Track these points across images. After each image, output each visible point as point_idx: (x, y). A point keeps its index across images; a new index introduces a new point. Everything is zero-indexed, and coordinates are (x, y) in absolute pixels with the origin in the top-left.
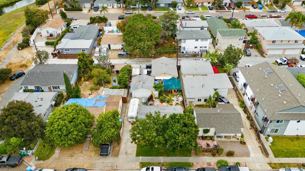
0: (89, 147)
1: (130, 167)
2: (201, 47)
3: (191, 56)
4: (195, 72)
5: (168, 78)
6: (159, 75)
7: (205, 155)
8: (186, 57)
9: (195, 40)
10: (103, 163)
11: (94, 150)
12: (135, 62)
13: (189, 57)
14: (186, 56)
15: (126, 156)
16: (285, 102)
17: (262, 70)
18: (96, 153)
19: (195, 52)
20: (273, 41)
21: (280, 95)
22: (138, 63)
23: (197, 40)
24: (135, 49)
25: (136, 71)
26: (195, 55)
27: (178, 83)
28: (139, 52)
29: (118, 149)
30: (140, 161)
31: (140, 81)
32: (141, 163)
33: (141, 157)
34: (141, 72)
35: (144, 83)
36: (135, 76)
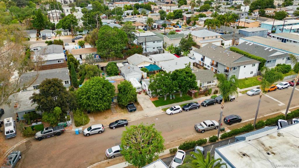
0: (116, 111)
4: (164, 59)
5: (148, 65)
6: (139, 64)
7: (201, 97)
9: (152, 42)
10: (134, 115)
11: (122, 111)
15: (149, 109)
16: (234, 57)
17: (210, 48)
18: (124, 112)
20: (203, 38)
21: (229, 55)
23: (154, 42)
24: (110, 52)
25: (120, 65)
26: (155, 53)
27: (157, 67)
28: (114, 54)
29: (140, 107)
30: (161, 108)
31: (129, 68)
32: (162, 109)
33: (160, 107)
34: (123, 65)
35: (133, 68)
36: (121, 67)
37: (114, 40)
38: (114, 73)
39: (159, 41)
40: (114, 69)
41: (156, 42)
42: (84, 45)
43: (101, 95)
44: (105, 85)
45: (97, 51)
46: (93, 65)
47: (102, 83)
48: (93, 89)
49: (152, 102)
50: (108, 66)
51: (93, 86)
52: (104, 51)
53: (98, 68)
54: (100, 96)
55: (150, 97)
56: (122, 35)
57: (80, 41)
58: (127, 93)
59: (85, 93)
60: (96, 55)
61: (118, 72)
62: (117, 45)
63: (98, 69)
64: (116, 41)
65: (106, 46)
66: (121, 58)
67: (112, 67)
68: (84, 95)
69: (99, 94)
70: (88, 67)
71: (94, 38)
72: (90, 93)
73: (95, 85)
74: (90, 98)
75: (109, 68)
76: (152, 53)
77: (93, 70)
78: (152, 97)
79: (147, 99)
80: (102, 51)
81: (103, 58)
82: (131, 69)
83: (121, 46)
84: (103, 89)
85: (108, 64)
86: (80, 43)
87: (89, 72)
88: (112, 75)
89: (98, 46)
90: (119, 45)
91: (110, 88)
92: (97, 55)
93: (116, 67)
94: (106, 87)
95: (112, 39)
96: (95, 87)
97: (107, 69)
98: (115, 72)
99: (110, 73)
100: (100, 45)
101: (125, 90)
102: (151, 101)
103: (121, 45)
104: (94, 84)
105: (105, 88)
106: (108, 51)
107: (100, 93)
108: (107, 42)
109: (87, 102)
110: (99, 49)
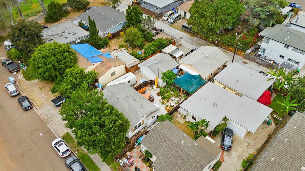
1: (57, 130)
2: (289, 60)
3: (264, 64)
5: (193, 73)
6: (185, 64)
8: (258, 63)
9: (284, 45)
10: (48, 110)
12: (191, 41)
13: (261, 65)
14: (258, 61)
19: (274, 62)
22: (194, 43)
23: (287, 46)
25: (170, 48)
31: (156, 60)
34: (174, 51)
35: (157, 63)
39: (299, 51)
41: (291, 49)
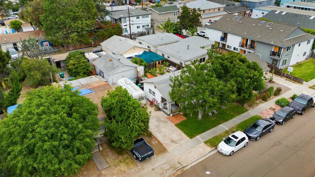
0: (107, 162)
1: (199, 155)
2: (143, 26)
4: (163, 42)
6: (125, 52)
11: (120, 161)
15: (178, 145)
16: (282, 31)
17: (231, 20)
18: (127, 164)
20: (203, 10)
21: (271, 28)
24: (68, 34)
25: (90, 55)
26: (142, 34)
27: (156, 55)
28: (76, 37)
29: (156, 142)
30: (202, 141)
31: (111, 61)
32: (206, 142)
33: (198, 137)
34: (97, 55)
35: (119, 60)
36: (94, 60)
37: (74, 13)
38: (83, 71)
39: (145, 16)
40: (82, 64)
41: (141, 17)
42: (21, 27)
43: (65, 136)
44: (74, 108)
45: (45, 35)
46: (40, 58)
47: (64, 102)
48: (41, 123)
49: (176, 125)
50: (70, 59)
51: (41, 115)
52: (57, 33)
53: (51, 64)
54: (64, 140)
55: (167, 116)
56: (88, 5)
57: (12, 21)
58: (129, 117)
59: (18, 139)
60: (43, 42)
61: (91, 69)
62: (80, 22)
63: (49, 66)
64: (78, 14)
65: (60, 25)
66: (89, 45)
67: (78, 60)
68: (15, 143)
69: (61, 136)
70: (28, 63)
71: (37, 13)
72: (34, 137)
73: (46, 111)
74: (36, 152)
75: (71, 62)
76: (138, 34)
77: (39, 69)
78: (171, 115)
79: (163, 119)
80: (55, 33)
81: (56, 46)
82: (114, 61)
83: (88, 24)
84: (70, 119)
85: (69, 55)
86: (14, 24)
87: (32, 73)
88: (80, 75)
89: (46, 25)
90: (84, 22)
91: (89, 113)
92: (46, 41)
93: (85, 60)
94: (77, 112)
95: (71, 11)
96: (47, 118)
97: (68, 64)
98: (84, 69)
99: (76, 72)
100: (48, 22)
101: (122, 112)
102: (173, 125)
103: (87, 22)
104: (42, 108)
105: (75, 115)
106: (65, 33)
107: (64, 132)
108: (61, 17)
109: (26, 163)
110: (49, 30)
